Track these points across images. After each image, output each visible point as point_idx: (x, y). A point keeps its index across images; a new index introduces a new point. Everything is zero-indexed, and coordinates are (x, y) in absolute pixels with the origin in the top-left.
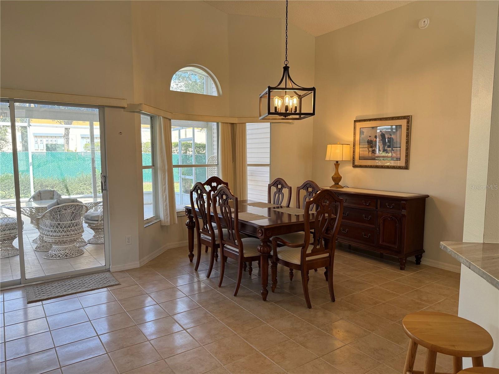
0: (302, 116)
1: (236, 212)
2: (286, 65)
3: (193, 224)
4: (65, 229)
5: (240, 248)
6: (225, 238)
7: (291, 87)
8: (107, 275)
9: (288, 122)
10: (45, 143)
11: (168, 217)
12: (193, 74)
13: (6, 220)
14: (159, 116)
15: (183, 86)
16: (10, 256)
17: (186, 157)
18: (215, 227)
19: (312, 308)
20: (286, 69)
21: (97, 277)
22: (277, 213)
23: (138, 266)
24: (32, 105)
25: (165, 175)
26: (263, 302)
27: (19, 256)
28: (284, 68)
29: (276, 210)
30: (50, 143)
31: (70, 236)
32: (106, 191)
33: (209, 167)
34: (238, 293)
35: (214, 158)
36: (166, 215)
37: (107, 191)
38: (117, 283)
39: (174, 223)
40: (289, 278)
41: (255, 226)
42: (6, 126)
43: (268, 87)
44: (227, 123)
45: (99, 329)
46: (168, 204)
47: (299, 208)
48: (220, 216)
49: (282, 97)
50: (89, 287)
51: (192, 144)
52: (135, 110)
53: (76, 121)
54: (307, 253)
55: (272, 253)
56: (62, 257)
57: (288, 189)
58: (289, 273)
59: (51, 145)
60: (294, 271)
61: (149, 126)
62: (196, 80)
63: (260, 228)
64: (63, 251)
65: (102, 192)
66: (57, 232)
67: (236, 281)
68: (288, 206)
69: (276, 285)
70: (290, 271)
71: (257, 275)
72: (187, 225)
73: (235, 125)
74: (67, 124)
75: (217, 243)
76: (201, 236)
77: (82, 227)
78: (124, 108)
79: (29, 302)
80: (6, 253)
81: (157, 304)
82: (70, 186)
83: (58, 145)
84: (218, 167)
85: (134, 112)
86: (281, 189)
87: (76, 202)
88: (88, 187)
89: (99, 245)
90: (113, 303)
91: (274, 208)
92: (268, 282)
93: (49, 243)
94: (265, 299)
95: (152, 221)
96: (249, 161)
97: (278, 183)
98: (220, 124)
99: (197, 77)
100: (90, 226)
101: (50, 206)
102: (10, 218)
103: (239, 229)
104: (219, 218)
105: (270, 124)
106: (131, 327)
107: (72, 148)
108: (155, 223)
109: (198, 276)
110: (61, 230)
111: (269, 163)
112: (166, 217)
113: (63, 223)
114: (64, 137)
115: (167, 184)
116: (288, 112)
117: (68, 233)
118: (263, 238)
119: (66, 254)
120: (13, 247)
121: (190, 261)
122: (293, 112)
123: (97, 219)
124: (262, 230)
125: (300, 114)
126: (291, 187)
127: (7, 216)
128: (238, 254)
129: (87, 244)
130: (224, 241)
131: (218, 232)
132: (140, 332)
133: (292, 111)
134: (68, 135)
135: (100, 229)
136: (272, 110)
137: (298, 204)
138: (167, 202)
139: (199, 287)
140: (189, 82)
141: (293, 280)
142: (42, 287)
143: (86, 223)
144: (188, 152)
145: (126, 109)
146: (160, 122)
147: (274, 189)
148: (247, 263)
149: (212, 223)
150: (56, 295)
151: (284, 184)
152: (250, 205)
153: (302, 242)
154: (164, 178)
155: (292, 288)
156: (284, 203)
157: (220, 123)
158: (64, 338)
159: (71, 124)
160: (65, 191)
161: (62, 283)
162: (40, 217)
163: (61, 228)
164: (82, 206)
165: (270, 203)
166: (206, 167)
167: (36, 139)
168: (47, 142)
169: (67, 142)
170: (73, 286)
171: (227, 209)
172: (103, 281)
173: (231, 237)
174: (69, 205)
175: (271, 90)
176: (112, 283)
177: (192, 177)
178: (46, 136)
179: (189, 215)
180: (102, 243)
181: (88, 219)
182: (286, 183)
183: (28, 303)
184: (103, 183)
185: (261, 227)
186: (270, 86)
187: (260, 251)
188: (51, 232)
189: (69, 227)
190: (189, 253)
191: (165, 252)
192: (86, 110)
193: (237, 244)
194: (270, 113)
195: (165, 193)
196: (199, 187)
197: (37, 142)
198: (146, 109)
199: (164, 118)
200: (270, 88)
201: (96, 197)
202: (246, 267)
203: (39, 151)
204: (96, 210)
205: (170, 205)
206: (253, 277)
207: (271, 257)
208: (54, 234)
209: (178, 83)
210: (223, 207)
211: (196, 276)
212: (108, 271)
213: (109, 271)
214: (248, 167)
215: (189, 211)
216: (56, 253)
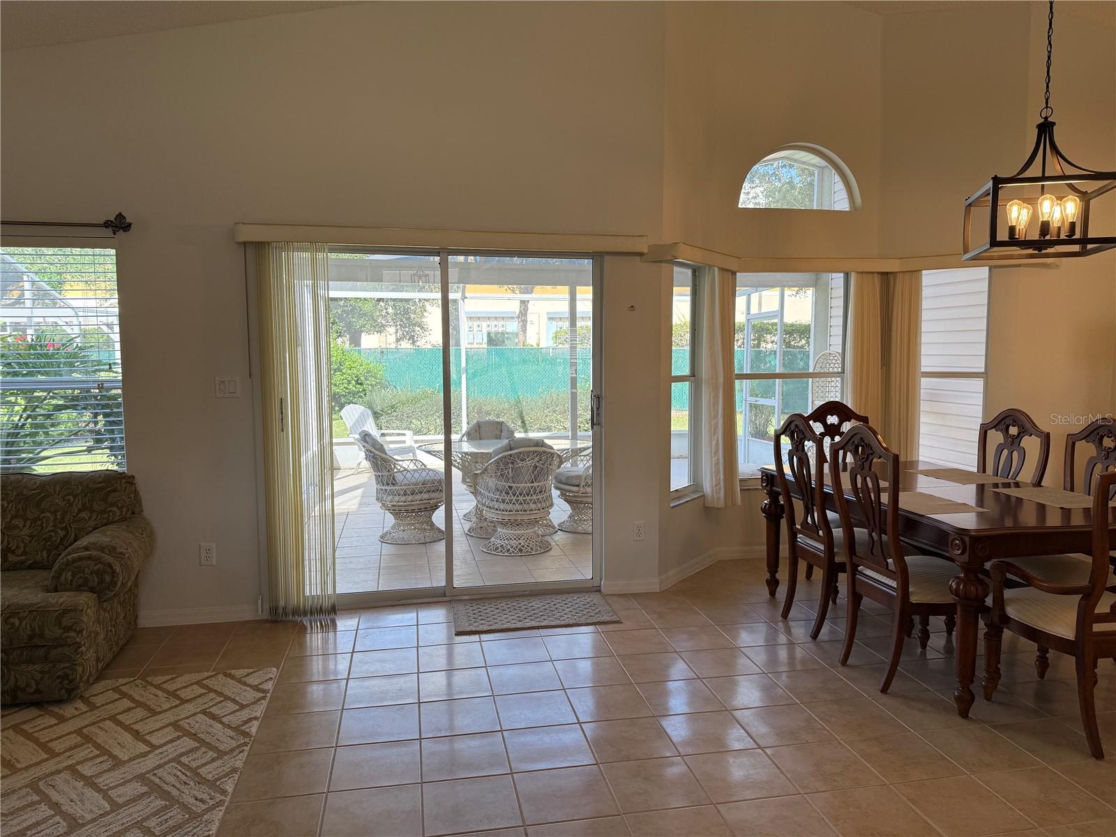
0: (1089, 246)
1: (894, 490)
2: (1046, 118)
3: (779, 509)
4: (521, 498)
5: (900, 580)
6: (860, 550)
7: (1059, 172)
8: (595, 598)
9: (1042, 264)
10: (485, 330)
11: (720, 488)
12: (785, 166)
13: (424, 474)
14: (710, 266)
15: (760, 194)
16: (428, 540)
17: (758, 356)
18: (833, 521)
19: (1105, 758)
20: (1045, 129)
21: (577, 602)
22: (1003, 499)
23: (656, 588)
24: (471, 259)
25: (716, 396)
26: (960, 719)
27: (444, 541)
28: (1040, 127)
29: (1000, 490)
30: (494, 329)
31: (528, 512)
32: (599, 426)
33: (817, 379)
34: (891, 687)
35: (832, 358)
36: (716, 485)
37: (601, 427)
38: (615, 618)
39: (734, 505)
40: (1034, 672)
41: (944, 527)
42: (425, 300)
43: (992, 178)
44: (873, 273)
45: (581, 710)
46: (721, 461)
47: (1072, 490)
48: (849, 496)
49: (1031, 201)
50: (562, 618)
51: (775, 324)
52: (663, 257)
53: (541, 287)
54: (1096, 612)
55: (989, 601)
56: (513, 552)
57: (1039, 439)
58: (1036, 659)
59: (497, 333)
60: (1051, 654)
61: (688, 290)
62: (791, 177)
63: (958, 534)
64: (515, 541)
65: (592, 428)
66: (507, 503)
67: (888, 660)
68: (1038, 484)
69: (997, 685)
70: (1038, 654)
71: (942, 652)
72: (764, 510)
73: (891, 277)
74: (524, 293)
75: (838, 559)
76: (798, 539)
77: (550, 496)
78: (641, 254)
79: (459, 634)
80: (422, 535)
81: (699, 678)
82: (528, 414)
83: (507, 333)
84: (842, 380)
85: (661, 262)
86: (1019, 436)
87: (542, 446)
88: (559, 417)
89: (579, 536)
90: (608, 660)
91: (996, 485)
92: (976, 673)
93: (492, 522)
94: (964, 714)
95: (684, 496)
96: (927, 362)
97: (1008, 421)
98: (853, 277)
99: (794, 172)
100: (564, 495)
101: (496, 452)
102: (430, 470)
103: (900, 532)
104: (847, 500)
105: (990, 270)
106: (644, 720)
107: (532, 340)
108: (693, 499)
109: (788, 631)
110: (514, 499)
111: (983, 370)
112: (716, 490)
113: (519, 485)
114: (518, 317)
115: (720, 416)
116: (1048, 237)
117: (526, 506)
118: (967, 560)
119: (520, 546)
120: (432, 524)
121: (770, 595)
122: (1063, 237)
123: (578, 484)
124: (963, 541)
125: (1084, 241)
126: (1048, 434)
127: (425, 466)
128: (895, 594)
129: (556, 532)
130: (857, 556)
131: (842, 534)
132: (662, 733)
133: (1059, 235)
134: (525, 315)
135: (581, 502)
136: (1003, 236)
137: (1068, 479)
138: (718, 456)
139: (792, 657)
140: (776, 184)
141: (1046, 677)
142: (480, 606)
143: (557, 488)
144: (763, 345)
145: (646, 256)
146: (712, 280)
147: (996, 437)
148: (916, 619)
149: (827, 511)
150: (504, 626)
151: (1028, 426)
152: (927, 473)
153: (1084, 582)
154: (716, 403)
155: (1043, 697)
156: (1027, 474)
157: (853, 274)
158: (516, 716)
159: (532, 292)
160: (519, 423)
161: (514, 604)
162: (480, 472)
163: (514, 495)
164: (552, 454)
165: (984, 471)
166: (810, 380)
167: (470, 323)
168: (489, 329)
169: (524, 329)
170: (533, 612)
171: (868, 479)
172: (587, 610)
173: (877, 550)
174: (530, 452)
175: (1000, 186)
176: (606, 618)
177: (775, 402)
178: (486, 317)
179: (769, 488)
180: (584, 532)
181: (560, 482)
182: (1032, 421)
183: (456, 635)
184: (595, 409)
185: (962, 532)
186: (998, 176)
187: (957, 593)
188: (497, 501)
189: (528, 495)
190: (768, 576)
191: (711, 566)
192: (560, 263)
193: (892, 568)
194: (994, 243)
195: (716, 436)
196: (796, 425)
197: (471, 329)
198: (687, 254)
199: (722, 270)
200: (998, 181)
201: (574, 437)
202: (913, 627)
203: (475, 346)
204: (575, 464)
205: (725, 461)
206: (930, 655)
207: (986, 610)
208: (502, 506)
209: (749, 190)
210: (859, 477)
211: (783, 630)
212: (596, 591)
213: (599, 591)
214: (924, 381)
215: (770, 480)
216: (502, 542)
